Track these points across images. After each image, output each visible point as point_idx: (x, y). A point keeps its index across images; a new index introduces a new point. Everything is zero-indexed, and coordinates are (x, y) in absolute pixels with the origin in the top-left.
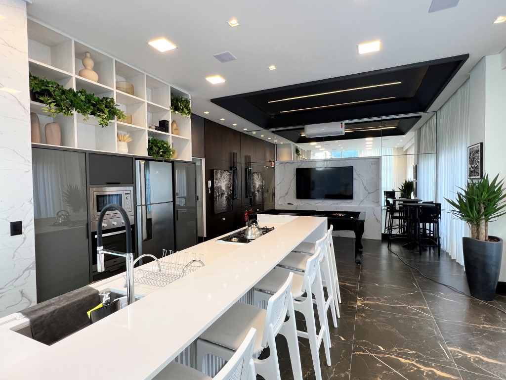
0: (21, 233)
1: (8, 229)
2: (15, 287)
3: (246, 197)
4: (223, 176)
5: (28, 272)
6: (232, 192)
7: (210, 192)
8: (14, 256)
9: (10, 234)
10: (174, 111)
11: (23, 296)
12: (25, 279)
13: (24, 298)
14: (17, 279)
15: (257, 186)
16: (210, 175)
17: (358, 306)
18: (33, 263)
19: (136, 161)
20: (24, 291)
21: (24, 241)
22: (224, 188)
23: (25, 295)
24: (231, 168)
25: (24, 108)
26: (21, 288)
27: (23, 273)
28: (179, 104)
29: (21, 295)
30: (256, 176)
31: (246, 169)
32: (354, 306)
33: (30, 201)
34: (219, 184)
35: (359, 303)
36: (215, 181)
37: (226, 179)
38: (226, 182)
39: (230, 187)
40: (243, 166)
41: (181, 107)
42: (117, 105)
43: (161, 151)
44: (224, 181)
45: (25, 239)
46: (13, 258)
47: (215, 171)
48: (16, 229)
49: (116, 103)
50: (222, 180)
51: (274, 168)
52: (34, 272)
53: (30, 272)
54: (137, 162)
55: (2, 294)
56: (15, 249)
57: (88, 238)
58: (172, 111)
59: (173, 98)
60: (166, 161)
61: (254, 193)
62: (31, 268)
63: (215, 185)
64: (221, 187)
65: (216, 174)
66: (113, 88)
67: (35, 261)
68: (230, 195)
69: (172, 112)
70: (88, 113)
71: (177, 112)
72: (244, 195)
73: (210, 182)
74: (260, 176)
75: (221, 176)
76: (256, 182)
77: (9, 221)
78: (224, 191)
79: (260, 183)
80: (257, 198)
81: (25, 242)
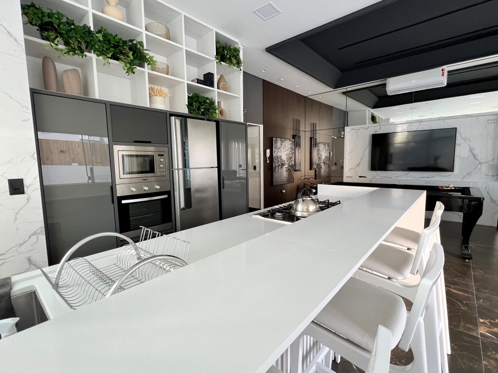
0: (23, 193)
1: (6, 187)
2: (20, 253)
3: (311, 169)
4: (283, 145)
5: (35, 237)
6: (293, 163)
7: (268, 162)
8: (16, 218)
9: (8, 193)
10: (219, 62)
11: (30, 264)
12: (32, 245)
13: (32, 265)
14: (21, 245)
15: (323, 158)
16: (269, 143)
17: (482, 335)
18: (41, 227)
19: (171, 117)
20: (32, 259)
21: (28, 202)
22: (284, 158)
23: (34, 263)
24: (294, 137)
25: (16, 41)
26: (28, 255)
27: (30, 237)
28: (226, 52)
29: (28, 262)
30: (321, 147)
31: (311, 139)
32: (475, 334)
33: (33, 156)
34: (279, 154)
35: (482, 330)
36: (274, 150)
37: (287, 148)
38: (288, 152)
39: (291, 158)
40: (308, 135)
41: (228, 56)
42: (146, 50)
43: (202, 107)
44: (285, 150)
45: (28, 199)
46: (15, 220)
47: (274, 139)
48: (16, 187)
49: (145, 48)
50: (282, 149)
51: (344, 138)
52: (43, 238)
53: (37, 238)
54: (173, 118)
55: (3, 261)
56: (17, 211)
57: (113, 202)
58: (218, 61)
59: (218, 46)
60: (208, 120)
61: (318, 165)
62: (39, 234)
63: (274, 155)
64: (281, 157)
65: (275, 142)
66: (142, 29)
67: (43, 225)
68: (291, 166)
69: (217, 63)
70: (108, 56)
71: (222, 63)
72: (308, 167)
73: (268, 151)
74: (327, 147)
75: (282, 145)
76: (322, 153)
77: (6, 178)
78: (284, 161)
79: (326, 155)
80: (323, 171)
81: (28, 204)
